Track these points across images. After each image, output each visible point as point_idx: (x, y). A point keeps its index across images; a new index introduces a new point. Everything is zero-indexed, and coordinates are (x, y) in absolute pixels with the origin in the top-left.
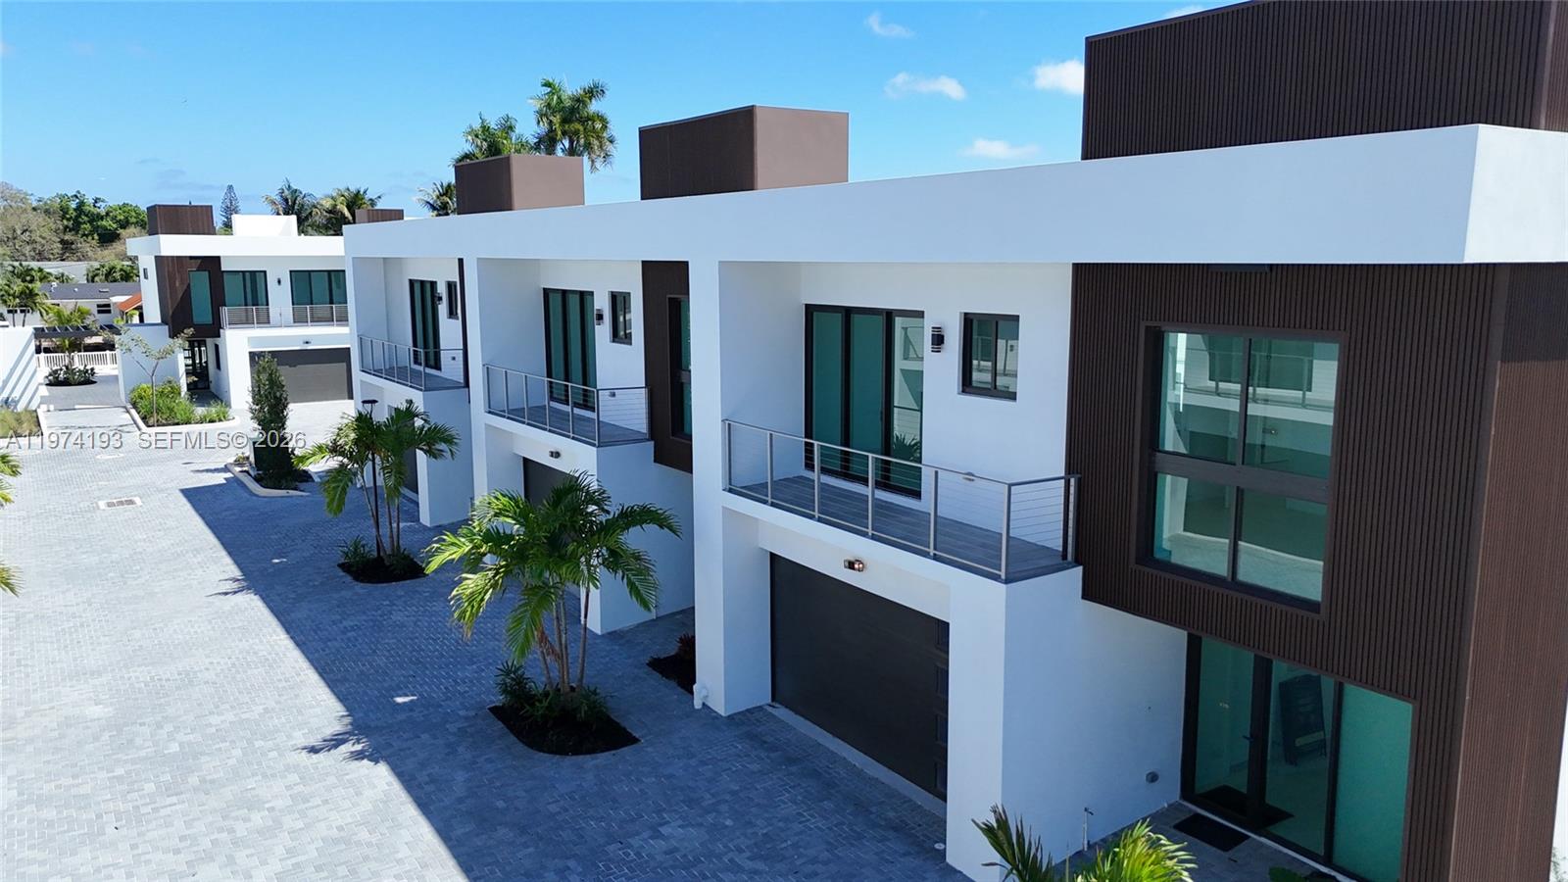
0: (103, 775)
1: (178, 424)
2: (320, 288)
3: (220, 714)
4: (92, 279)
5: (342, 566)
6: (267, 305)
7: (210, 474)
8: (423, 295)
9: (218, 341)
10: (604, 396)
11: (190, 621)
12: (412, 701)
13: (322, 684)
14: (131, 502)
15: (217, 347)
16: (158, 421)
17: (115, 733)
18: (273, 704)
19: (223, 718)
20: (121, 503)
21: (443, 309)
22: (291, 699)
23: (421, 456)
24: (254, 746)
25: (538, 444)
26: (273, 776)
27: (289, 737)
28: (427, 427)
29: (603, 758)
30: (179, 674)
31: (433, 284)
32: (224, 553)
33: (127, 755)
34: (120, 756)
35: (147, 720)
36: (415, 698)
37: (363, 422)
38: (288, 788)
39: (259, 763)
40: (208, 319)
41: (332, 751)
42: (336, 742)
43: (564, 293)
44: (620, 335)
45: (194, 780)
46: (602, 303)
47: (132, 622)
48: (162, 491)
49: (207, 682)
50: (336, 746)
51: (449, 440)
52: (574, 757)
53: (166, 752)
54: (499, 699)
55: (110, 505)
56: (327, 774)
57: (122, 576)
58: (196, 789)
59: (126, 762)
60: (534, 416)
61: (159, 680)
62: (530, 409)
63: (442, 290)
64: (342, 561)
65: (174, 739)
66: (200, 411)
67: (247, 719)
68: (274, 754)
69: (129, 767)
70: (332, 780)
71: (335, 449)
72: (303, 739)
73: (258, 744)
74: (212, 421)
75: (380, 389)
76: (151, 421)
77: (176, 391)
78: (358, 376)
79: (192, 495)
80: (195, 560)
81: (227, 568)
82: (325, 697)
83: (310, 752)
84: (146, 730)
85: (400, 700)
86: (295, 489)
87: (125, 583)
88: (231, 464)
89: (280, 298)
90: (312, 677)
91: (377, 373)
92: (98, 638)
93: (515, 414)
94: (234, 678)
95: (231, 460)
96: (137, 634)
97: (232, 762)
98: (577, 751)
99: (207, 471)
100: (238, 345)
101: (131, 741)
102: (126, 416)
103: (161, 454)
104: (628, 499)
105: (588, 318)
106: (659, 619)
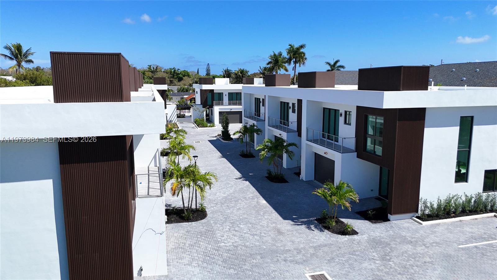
1: (205, 127)
2: (235, 96)
4: (179, 91)
5: (240, 155)
6: (223, 100)
8: (257, 101)
9: (212, 109)
10: (290, 123)
11: (215, 162)
12: (252, 174)
15: (212, 110)
16: (201, 126)
18: (230, 173)
19: (223, 174)
20: (198, 142)
21: (261, 104)
22: (233, 173)
23: (255, 134)
25: (277, 132)
26: (231, 181)
27: (233, 177)
28: (257, 128)
31: (260, 99)
32: (218, 152)
37: (245, 127)
38: (234, 183)
39: (229, 180)
40: (211, 104)
42: (240, 178)
43: (284, 102)
44: (294, 111)
46: (291, 105)
48: (205, 140)
49: (219, 169)
51: (261, 131)
54: (267, 175)
55: (196, 142)
60: (276, 127)
62: (276, 126)
63: (261, 100)
64: (240, 154)
66: (209, 125)
67: (227, 174)
68: (231, 179)
70: (240, 182)
71: (240, 132)
72: (235, 177)
73: (228, 177)
74: (211, 127)
75: (248, 121)
76: (199, 126)
77: (203, 120)
78: (243, 118)
79: (211, 141)
81: (219, 154)
83: (236, 179)
85: (250, 174)
86: (230, 141)
89: (226, 99)
90: (236, 170)
91: (247, 117)
93: (273, 127)
94: (223, 169)
95: (217, 135)
99: (212, 137)
100: (217, 109)
102: (194, 125)
103: (203, 133)
104: (291, 142)
105: (288, 108)
106: (297, 167)
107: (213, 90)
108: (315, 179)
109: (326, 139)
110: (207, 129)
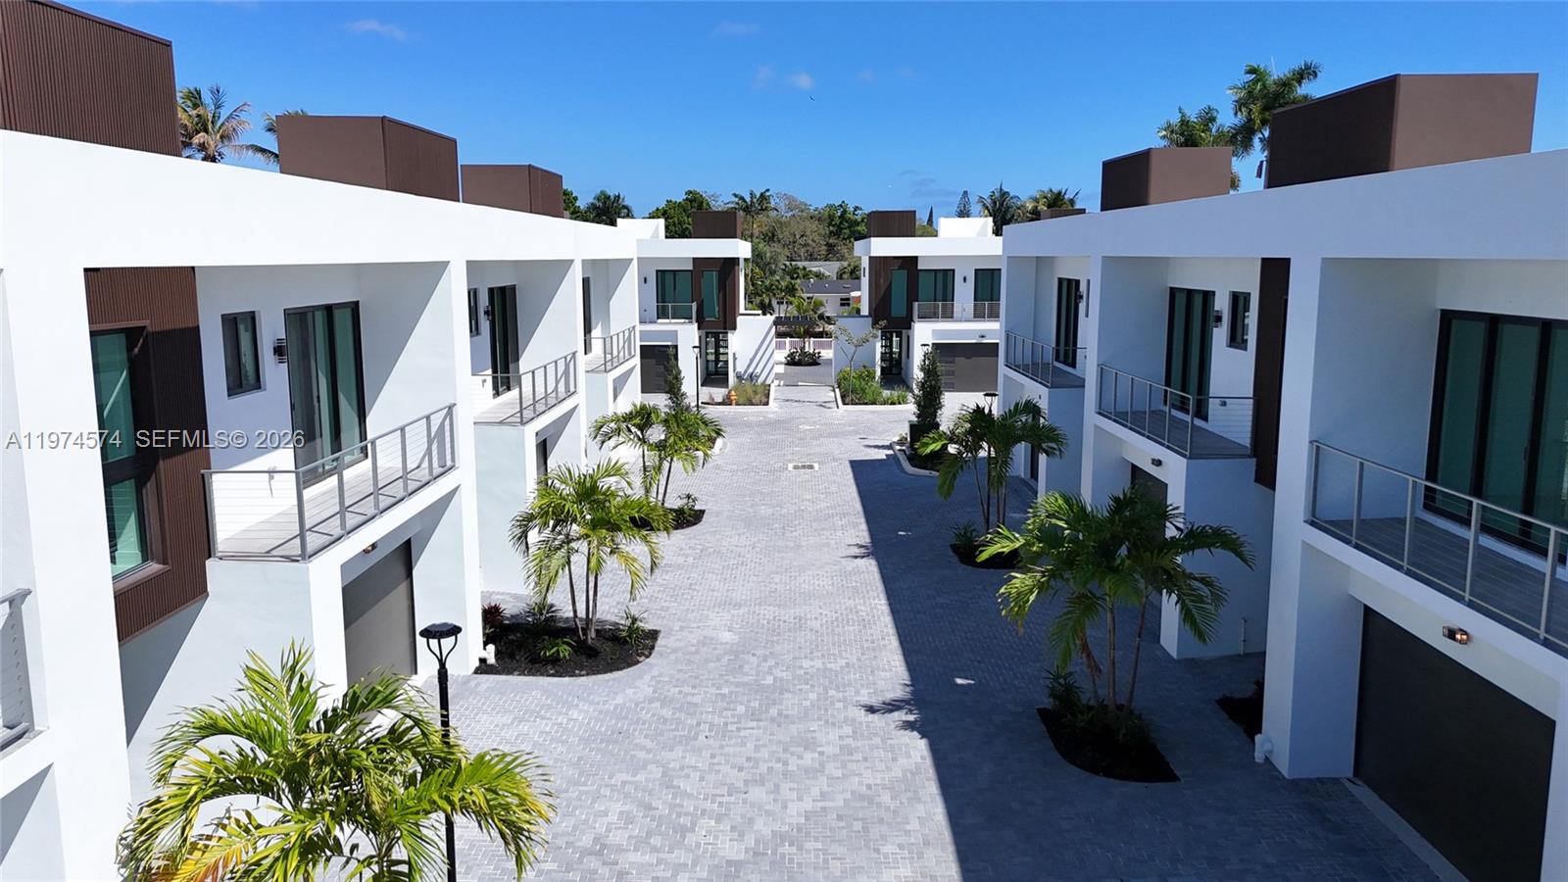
0: (714, 690)
1: (866, 404)
3: (812, 660)
4: (840, 277)
5: (953, 547)
6: (953, 300)
7: (876, 450)
8: (1069, 293)
9: (908, 332)
10: (1213, 402)
11: (818, 575)
12: (970, 684)
13: (899, 651)
14: (811, 467)
15: (908, 337)
16: (852, 400)
17: (732, 657)
18: (855, 661)
19: (812, 664)
20: (804, 467)
21: (1082, 307)
22: (870, 659)
24: (827, 693)
26: (833, 724)
27: (857, 693)
29: (1132, 787)
30: (794, 619)
32: (863, 520)
33: (735, 678)
34: (730, 677)
35: (758, 652)
36: (972, 682)
38: (841, 738)
39: (826, 710)
40: (904, 313)
41: (886, 715)
42: (892, 707)
43: (1190, 292)
44: (1236, 340)
45: (773, 712)
46: (1222, 304)
47: (778, 567)
48: (838, 460)
49: (811, 630)
50: (891, 711)
51: (1062, 440)
52: (1105, 779)
53: (763, 682)
54: (1048, 703)
55: (796, 467)
56: (875, 734)
57: (784, 528)
58: (773, 720)
59: (732, 683)
60: (1136, 421)
61: (780, 620)
62: (1133, 412)
63: (1082, 287)
64: (952, 542)
65: (771, 673)
66: (886, 393)
67: (831, 669)
68: (840, 705)
69: (733, 688)
70: (877, 740)
71: (952, 437)
72: (866, 698)
73: (832, 692)
74: (893, 403)
75: (1017, 383)
76: (849, 399)
77: (871, 375)
78: (1002, 370)
79: (857, 466)
80: (840, 522)
81: (859, 532)
82: (898, 663)
83: (867, 710)
84: (754, 660)
85: (959, 681)
86: (935, 470)
87: (783, 534)
88: (894, 442)
89: (964, 294)
90: (894, 642)
91: (1017, 368)
92: (750, 576)
93: (1120, 418)
94: (833, 630)
95: (894, 439)
96: (777, 578)
97: (808, 703)
98: (1110, 773)
99: (876, 447)
100: (924, 334)
101: (741, 667)
102: (832, 394)
103: (847, 428)
104: (1205, 520)
105: (1210, 318)
106: (1247, 655)
107: (915, 258)
108: (1356, 773)
109: (1469, 534)
110: (873, 412)
